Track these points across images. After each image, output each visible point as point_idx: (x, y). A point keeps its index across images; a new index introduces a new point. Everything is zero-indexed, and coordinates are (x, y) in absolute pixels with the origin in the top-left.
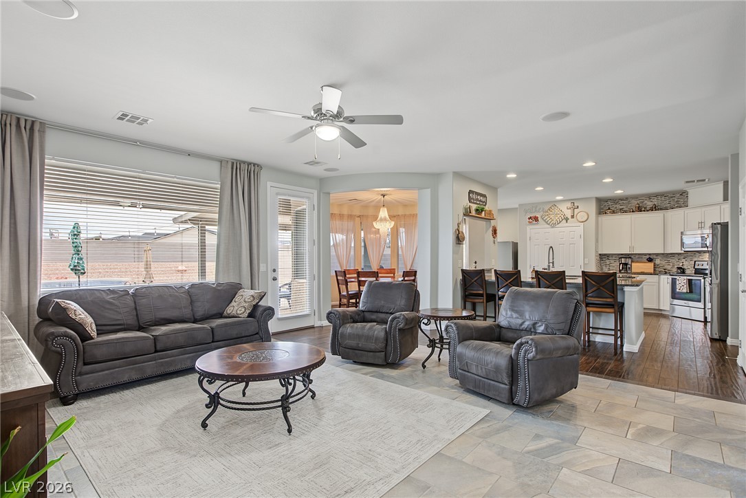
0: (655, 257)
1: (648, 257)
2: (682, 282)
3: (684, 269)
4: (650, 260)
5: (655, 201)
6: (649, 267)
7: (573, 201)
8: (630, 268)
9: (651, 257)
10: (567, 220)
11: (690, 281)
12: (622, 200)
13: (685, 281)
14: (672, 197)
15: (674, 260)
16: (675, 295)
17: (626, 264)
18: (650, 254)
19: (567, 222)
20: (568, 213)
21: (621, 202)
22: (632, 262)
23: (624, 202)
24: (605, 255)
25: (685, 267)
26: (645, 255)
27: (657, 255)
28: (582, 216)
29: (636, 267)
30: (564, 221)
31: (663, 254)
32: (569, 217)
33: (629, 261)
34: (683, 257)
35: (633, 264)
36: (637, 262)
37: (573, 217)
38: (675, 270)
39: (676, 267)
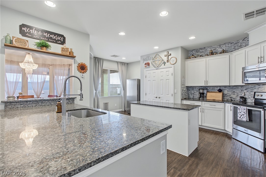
0: (223, 88)
1: (218, 88)
2: (242, 111)
3: (245, 99)
4: (220, 91)
5: (224, 48)
6: (219, 96)
7: (167, 51)
8: (206, 97)
9: (221, 88)
10: (164, 63)
11: (250, 112)
12: (201, 49)
13: (245, 111)
14: (236, 43)
15: (238, 91)
16: (236, 122)
17: (203, 94)
18: (220, 86)
19: (165, 65)
20: (165, 59)
21: (201, 51)
22: (208, 92)
23: (203, 50)
24: (191, 87)
25: (246, 97)
26: (217, 87)
27: (225, 87)
28: (173, 61)
29: (210, 96)
30: (163, 64)
31: (229, 86)
32: (166, 62)
33: (205, 92)
34: (245, 88)
35: (208, 94)
36: (212, 92)
37: (168, 61)
38: (238, 99)
39: (239, 96)
